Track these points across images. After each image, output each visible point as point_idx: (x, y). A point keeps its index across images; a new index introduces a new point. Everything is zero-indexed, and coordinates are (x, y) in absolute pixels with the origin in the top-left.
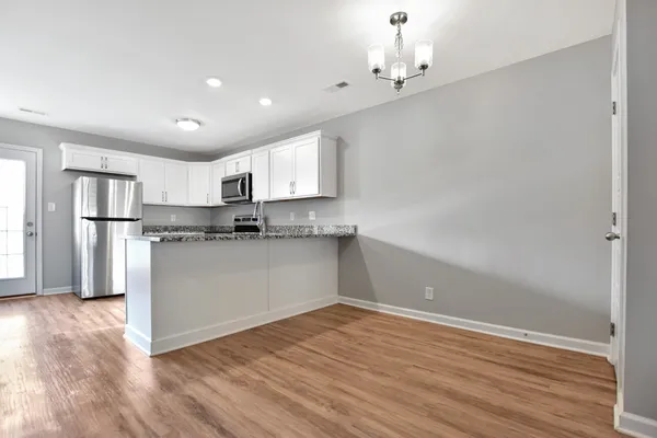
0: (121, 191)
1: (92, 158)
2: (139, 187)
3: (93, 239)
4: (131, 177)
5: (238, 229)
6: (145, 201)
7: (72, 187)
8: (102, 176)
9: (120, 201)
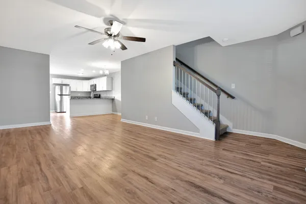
0: (66, 88)
1: (59, 81)
2: (70, 87)
3: (59, 99)
4: (68, 85)
5: (95, 97)
6: (72, 90)
7: (55, 87)
8: (61, 85)
9: (66, 91)
